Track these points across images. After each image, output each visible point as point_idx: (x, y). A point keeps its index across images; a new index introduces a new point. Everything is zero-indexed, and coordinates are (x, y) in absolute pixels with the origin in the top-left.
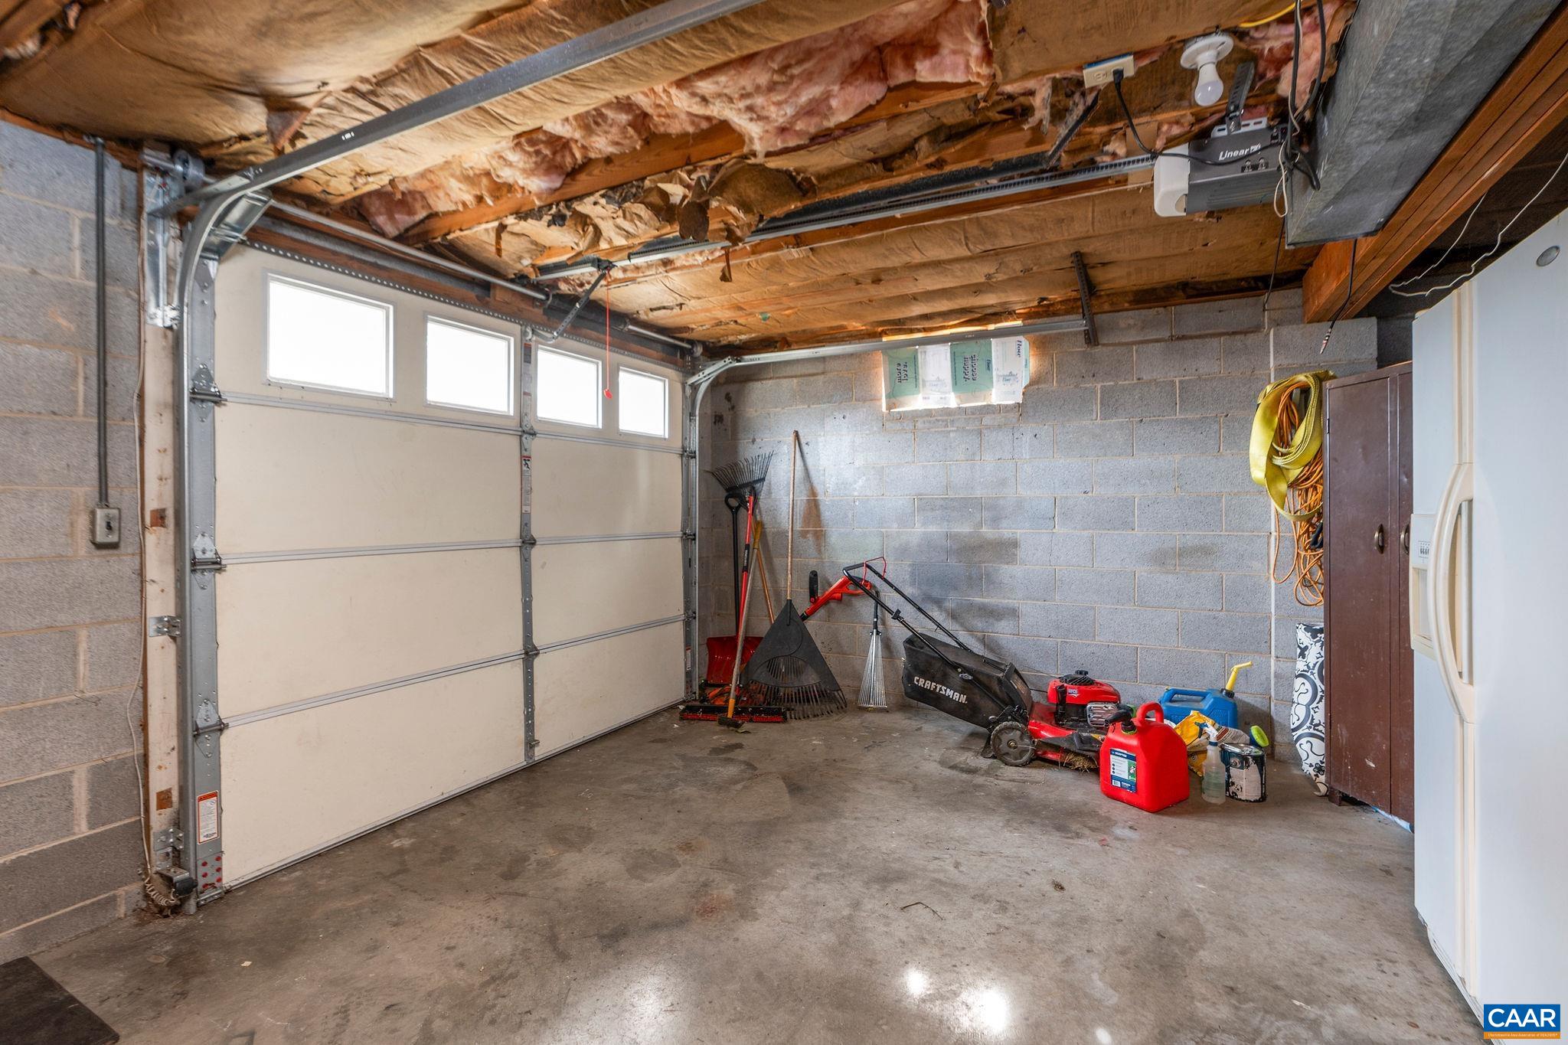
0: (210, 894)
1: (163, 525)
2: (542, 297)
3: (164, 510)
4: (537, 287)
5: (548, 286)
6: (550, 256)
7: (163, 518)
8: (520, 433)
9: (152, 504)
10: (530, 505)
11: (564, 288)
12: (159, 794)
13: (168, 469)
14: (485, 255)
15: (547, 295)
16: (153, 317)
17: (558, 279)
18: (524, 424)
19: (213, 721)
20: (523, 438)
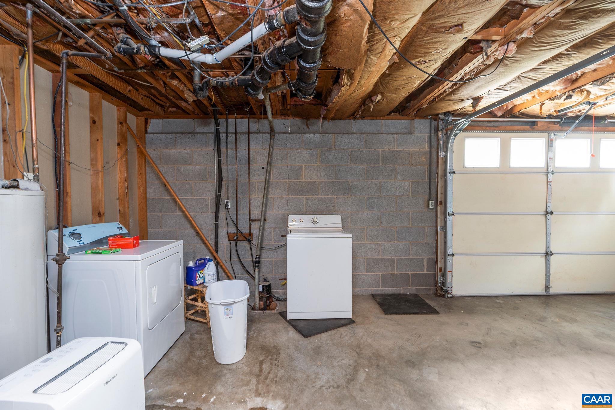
0: (449, 295)
1: (442, 205)
2: (559, 120)
3: (442, 201)
4: (557, 117)
5: (562, 116)
6: (564, 106)
7: (441, 203)
8: (547, 173)
9: (439, 200)
10: (551, 199)
11: (570, 115)
12: (440, 268)
13: (443, 191)
14: (534, 113)
15: (562, 119)
16: (440, 155)
17: (568, 112)
18: (549, 170)
19: (451, 253)
20: (549, 175)
